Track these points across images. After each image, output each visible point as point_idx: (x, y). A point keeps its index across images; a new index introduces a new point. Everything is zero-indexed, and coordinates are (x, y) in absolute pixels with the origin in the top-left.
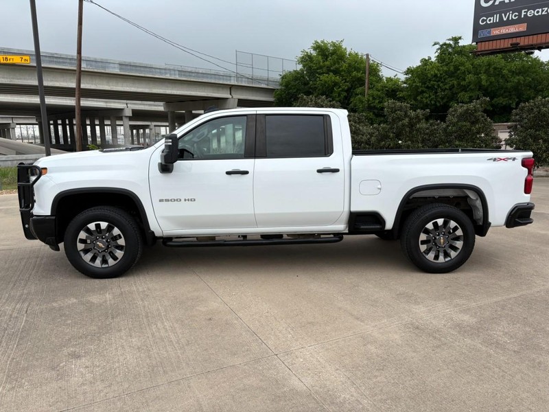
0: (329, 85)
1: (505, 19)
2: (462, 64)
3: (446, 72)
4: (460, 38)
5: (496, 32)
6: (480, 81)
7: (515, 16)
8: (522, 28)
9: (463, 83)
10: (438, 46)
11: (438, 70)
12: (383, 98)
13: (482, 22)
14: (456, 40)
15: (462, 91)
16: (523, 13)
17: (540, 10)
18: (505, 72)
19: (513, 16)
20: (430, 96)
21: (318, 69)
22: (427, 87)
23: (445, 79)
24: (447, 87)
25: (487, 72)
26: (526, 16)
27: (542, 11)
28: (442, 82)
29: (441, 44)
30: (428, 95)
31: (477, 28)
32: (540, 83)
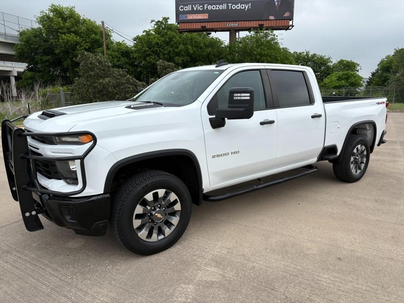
0: (71, 43)
1: (195, 9)
2: (174, 37)
3: (164, 42)
4: (168, 18)
5: (190, 17)
6: (187, 50)
7: (201, 8)
8: (205, 16)
9: (176, 50)
10: (154, 23)
11: (158, 39)
12: (120, 58)
13: (181, 9)
14: (166, 19)
15: (176, 56)
16: (205, 7)
17: (215, 6)
18: (202, 44)
19: (200, 8)
20: (155, 58)
21: (58, 29)
22: (152, 51)
23: (164, 47)
24: (166, 52)
25: (191, 44)
26: (207, 8)
27: (216, 7)
28: (162, 49)
29: (156, 21)
30: (154, 57)
31: (178, 13)
32: (221, 54)
